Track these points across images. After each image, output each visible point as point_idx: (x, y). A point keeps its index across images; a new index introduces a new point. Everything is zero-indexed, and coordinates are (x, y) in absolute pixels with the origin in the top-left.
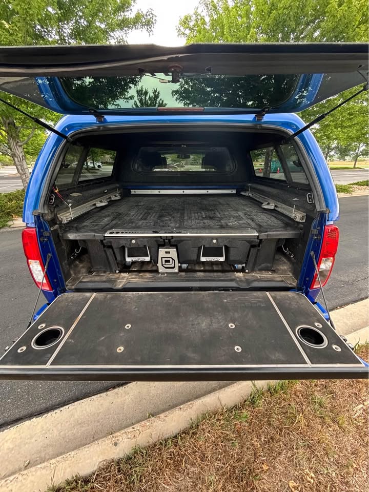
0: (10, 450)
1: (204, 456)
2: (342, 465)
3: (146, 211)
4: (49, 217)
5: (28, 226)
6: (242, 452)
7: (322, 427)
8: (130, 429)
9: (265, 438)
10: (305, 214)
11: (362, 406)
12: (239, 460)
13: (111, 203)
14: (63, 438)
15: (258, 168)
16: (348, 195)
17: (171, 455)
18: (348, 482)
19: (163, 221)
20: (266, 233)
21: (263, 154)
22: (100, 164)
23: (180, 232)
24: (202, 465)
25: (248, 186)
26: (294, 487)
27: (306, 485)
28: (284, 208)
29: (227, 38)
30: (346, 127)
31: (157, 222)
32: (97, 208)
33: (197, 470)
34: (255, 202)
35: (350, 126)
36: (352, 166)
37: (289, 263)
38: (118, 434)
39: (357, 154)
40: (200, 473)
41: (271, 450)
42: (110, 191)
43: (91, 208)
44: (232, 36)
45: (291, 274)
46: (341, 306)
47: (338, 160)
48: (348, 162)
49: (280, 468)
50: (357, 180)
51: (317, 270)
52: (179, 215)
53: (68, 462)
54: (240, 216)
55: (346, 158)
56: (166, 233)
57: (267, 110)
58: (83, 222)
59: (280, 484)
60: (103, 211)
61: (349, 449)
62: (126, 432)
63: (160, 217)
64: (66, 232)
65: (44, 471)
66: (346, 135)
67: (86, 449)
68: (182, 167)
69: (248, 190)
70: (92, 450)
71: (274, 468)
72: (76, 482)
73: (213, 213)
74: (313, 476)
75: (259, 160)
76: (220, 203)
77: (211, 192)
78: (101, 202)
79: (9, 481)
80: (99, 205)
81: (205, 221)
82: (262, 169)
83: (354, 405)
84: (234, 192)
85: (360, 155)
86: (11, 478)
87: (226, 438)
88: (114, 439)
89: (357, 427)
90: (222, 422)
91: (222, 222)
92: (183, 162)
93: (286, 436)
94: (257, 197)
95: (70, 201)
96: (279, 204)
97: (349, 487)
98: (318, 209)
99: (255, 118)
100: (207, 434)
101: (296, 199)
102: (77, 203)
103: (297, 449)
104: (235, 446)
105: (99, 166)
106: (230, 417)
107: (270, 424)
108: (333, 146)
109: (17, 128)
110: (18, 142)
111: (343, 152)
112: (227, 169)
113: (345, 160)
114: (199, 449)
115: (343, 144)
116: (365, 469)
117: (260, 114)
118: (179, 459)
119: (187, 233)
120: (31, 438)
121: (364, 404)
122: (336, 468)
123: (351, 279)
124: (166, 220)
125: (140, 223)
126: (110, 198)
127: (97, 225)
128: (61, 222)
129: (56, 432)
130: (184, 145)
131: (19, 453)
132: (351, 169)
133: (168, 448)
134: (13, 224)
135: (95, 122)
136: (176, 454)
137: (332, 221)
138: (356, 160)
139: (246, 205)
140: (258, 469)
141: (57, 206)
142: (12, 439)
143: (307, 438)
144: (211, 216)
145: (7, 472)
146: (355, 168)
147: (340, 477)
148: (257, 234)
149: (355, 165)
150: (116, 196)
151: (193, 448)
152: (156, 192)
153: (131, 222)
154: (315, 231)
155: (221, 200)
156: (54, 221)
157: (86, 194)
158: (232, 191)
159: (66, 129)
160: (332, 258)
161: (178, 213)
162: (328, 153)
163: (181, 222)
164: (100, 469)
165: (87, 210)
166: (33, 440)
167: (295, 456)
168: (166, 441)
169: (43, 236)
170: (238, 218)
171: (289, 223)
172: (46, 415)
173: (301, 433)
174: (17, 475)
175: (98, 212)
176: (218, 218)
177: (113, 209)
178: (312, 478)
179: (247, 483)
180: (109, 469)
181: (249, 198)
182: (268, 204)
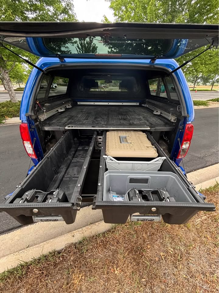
0: (18, 240)
1: (118, 242)
2: (187, 246)
3: (87, 115)
4: (34, 117)
5: (24, 122)
6: (137, 240)
7: (179, 228)
8: (81, 229)
9: (150, 234)
10: (176, 118)
11: (200, 219)
12: (135, 243)
13: (67, 110)
14: (46, 234)
15: (153, 89)
16: (206, 107)
17: (101, 241)
18: (189, 253)
19: (97, 121)
20: (155, 128)
21: (157, 81)
22: (56, 85)
23: (107, 127)
24: (117, 246)
25: (146, 101)
26: (163, 255)
27: (169, 254)
28: (165, 114)
29: (136, 3)
30: (207, 64)
31: (94, 121)
32: (59, 112)
33: (114, 248)
34: (149, 110)
35: (210, 64)
36: (210, 89)
37: (166, 145)
38: (74, 232)
39: (214, 81)
40: (116, 249)
41: (152, 239)
42: (66, 103)
43: (56, 113)
44: (140, 2)
45: (167, 151)
46: (195, 170)
47: (202, 85)
48: (208, 87)
49: (156, 247)
50: (212, 98)
51: (181, 148)
52: (106, 117)
53: (49, 244)
54: (141, 118)
55: (207, 84)
56: (99, 127)
57: (157, 57)
58: (52, 121)
59: (156, 254)
60: (62, 115)
61: (192, 238)
62: (78, 231)
63: (96, 118)
64: (43, 126)
65: (37, 249)
66: (207, 69)
67: (58, 239)
68: (107, 87)
69: (146, 103)
70: (61, 239)
71: (153, 247)
72: (54, 253)
73: (125, 116)
74: (172, 250)
75: (154, 84)
76: (130, 111)
77: (124, 104)
78: (61, 109)
79: (20, 253)
80: (60, 111)
81: (121, 121)
82: (156, 90)
83: (196, 219)
84: (138, 104)
85: (215, 82)
86: (21, 251)
87: (130, 233)
88: (72, 234)
89: (197, 229)
90: (128, 226)
91: (131, 121)
92: (108, 85)
93: (160, 232)
94: (151, 107)
95: (45, 108)
96: (163, 112)
97: (189, 255)
98: (183, 115)
99: (151, 61)
100: (120, 232)
101: (172, 109)
102: (48, 109)
103: (165, 238)
104: (134, 237)
105: (56, 87)
106: (132, 224)
107: (152, 228)
108: (200, 76)
109: (4, 61)
110: (5, 70)
111: (205, 80)
112: (134, 90)
113: (206, 85)
114: (116, 239)
115: (205, 75)
116: (198, 247)
117: (153, 59)
118: (106, 243)
119: (111, 128)
120: (29, 234)
121: (201, 218)
122: (184, 247)
123: (202, 155)
124: (99, 120)
125: (84, 122)
126: (66, 107)
127: (60, 122)
128: (40, 120)
129: (41, 232)
130: (109, 75)
131: (23, 242)
132: (209, 91)
133: (100, 238)
134: (6, 122)
135: (59, 62)
136: (104, 241)
137: (190, 121)
138: (213, 85)
139: (145, 112)
140: (145, 247)
141: (38, 111)
142: (18, 235)
143: (171, 234)
144: (124, 118)
145: (18, 250)
146: (212, 90)
147: (185, 251)
148: (149, 129)
149: (212, 88)
150: (69, 106)
151: (113, 238)
152: (92, 103)
153: (79, 121)
154: (181, 127)
155: (130, 109)
156: (36, 120)
157: (53, 104)
158: (137, 104)
159: (42, 66)
160: (189, 142)
161: (105, 116)
162: (196, 80)
163: (107, 121)
164: (66, 247)
165: (54, 114)
166: (30, 235)
167: (164, 242)
168: (99, 234)
169: (31, 128)
170: (140, 119)
171: (167, 122)
172: (35, 224)
173: (168, 231)
174: (24, 250)
175: (60, 115)
176: (128, 119)
177: (68, 113)
178: (172, 251)
179: (139, 253)
180: (70, 248)
181: (147, 108)
182: (157, 111)
